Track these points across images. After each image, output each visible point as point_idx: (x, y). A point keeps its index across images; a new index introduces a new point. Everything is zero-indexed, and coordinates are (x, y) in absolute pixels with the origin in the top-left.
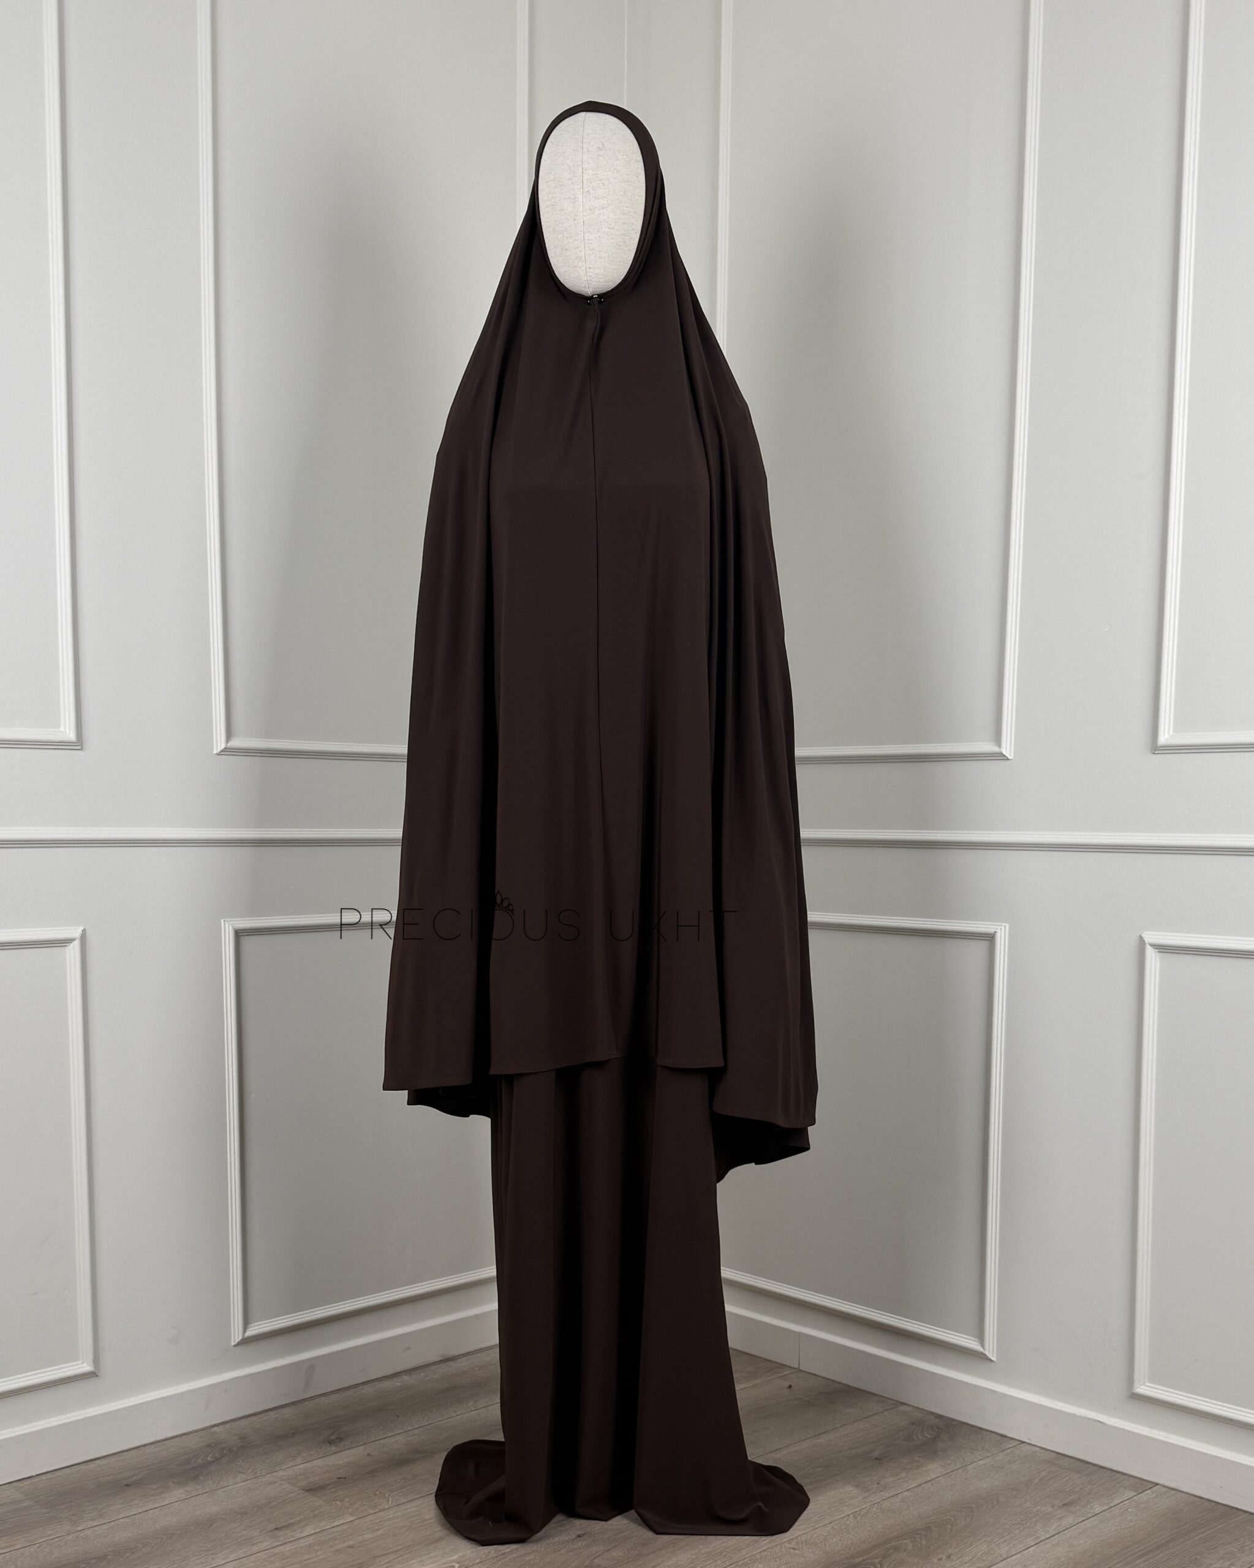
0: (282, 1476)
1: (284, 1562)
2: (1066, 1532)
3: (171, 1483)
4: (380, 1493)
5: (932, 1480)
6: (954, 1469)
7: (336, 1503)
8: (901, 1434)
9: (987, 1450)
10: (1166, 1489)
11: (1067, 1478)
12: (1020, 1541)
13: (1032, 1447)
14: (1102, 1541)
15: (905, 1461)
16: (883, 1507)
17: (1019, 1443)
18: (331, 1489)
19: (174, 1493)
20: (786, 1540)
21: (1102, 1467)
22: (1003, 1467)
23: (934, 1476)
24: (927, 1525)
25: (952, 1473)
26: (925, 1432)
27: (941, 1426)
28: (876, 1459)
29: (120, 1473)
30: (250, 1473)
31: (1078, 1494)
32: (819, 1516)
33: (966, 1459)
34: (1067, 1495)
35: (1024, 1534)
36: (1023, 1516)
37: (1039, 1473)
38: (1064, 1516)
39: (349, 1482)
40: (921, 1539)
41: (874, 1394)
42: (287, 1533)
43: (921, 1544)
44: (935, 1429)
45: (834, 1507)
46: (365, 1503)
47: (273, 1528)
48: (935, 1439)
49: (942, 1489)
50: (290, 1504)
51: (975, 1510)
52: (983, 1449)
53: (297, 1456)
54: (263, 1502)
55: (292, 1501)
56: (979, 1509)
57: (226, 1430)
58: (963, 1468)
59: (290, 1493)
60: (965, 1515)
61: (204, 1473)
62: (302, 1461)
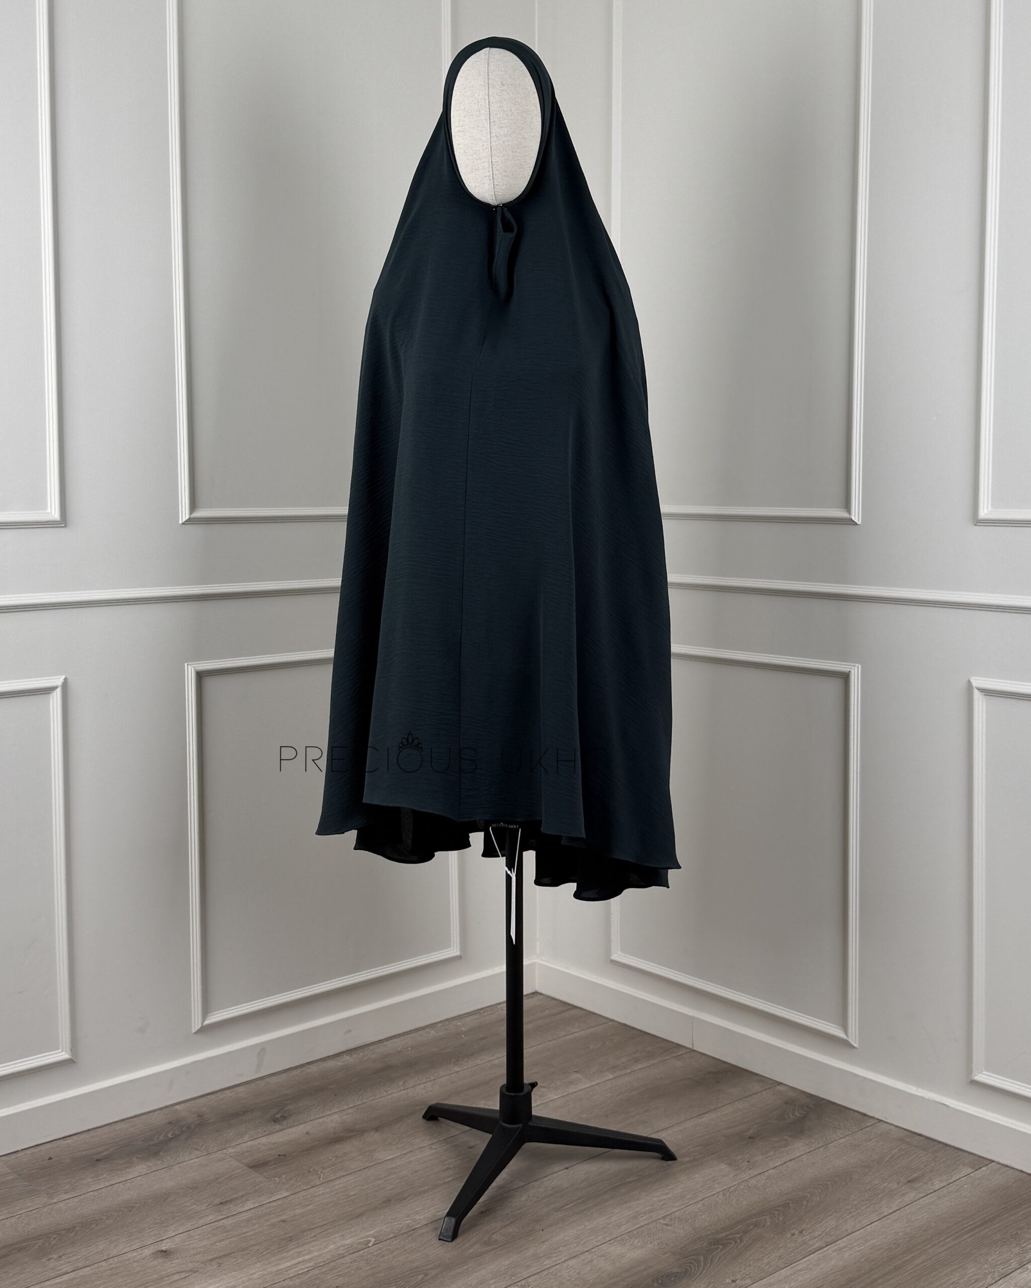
0: (230, 1153)
1: (225, 1234)
2: (906, 1208)
3: (135, 1158)
4: (314, 1169)
5: (796, 1158)
6: (817, 1148)
7: (275, 1179)
8: (774, 1113)
9: (848, 1128)
10: (1000, 1166)
11: (915, 1155)
12: (865, 1217)
13: (888, 1125)
14: (937, 1216)
15: (776, 1139)
16: (749, 1185)
17: (877, 1121)
18: (272, 1166)
19: (137, 1168)
20: (662, 1216)
21: (946, 1145)
22: (860, 1145)
23: (798, 1155)
24: (788, 1202)
25: (815, 1151)
26: (796, 1112)
27: (810, 1106)
28: (750, 1138)
29: (94, 1148)
31: (923, 1171)
32: (693, 1193)
33: (828, 1138)
34: (912, 1172)
35: (869, 1209)
36: (870, 1193)
37: (890, 1150)
38: (906, 1193)
39: (289, 1159)
40: (779, 1215)
41: (757, 1075)
42: (229, 1208)
43: (778, 1219)
44: (805, 1108)
45: (707, 1184)
46: (299, 1179)
47: (218, 1203)
48: (803, 1118)
49: (804, 1166)
50: (236, 1179)
51: (830, 1187)
52: (844, 1128)
53: (245, 1134)
54: (213, 1177)
55: (238, 1176)
56: (833, 1186)
57: (187, 1108)
58: (825, 1146)
59: (236, 1169)
60: (820, 1192)
61: (165, 1150)
62: (249, 1138)
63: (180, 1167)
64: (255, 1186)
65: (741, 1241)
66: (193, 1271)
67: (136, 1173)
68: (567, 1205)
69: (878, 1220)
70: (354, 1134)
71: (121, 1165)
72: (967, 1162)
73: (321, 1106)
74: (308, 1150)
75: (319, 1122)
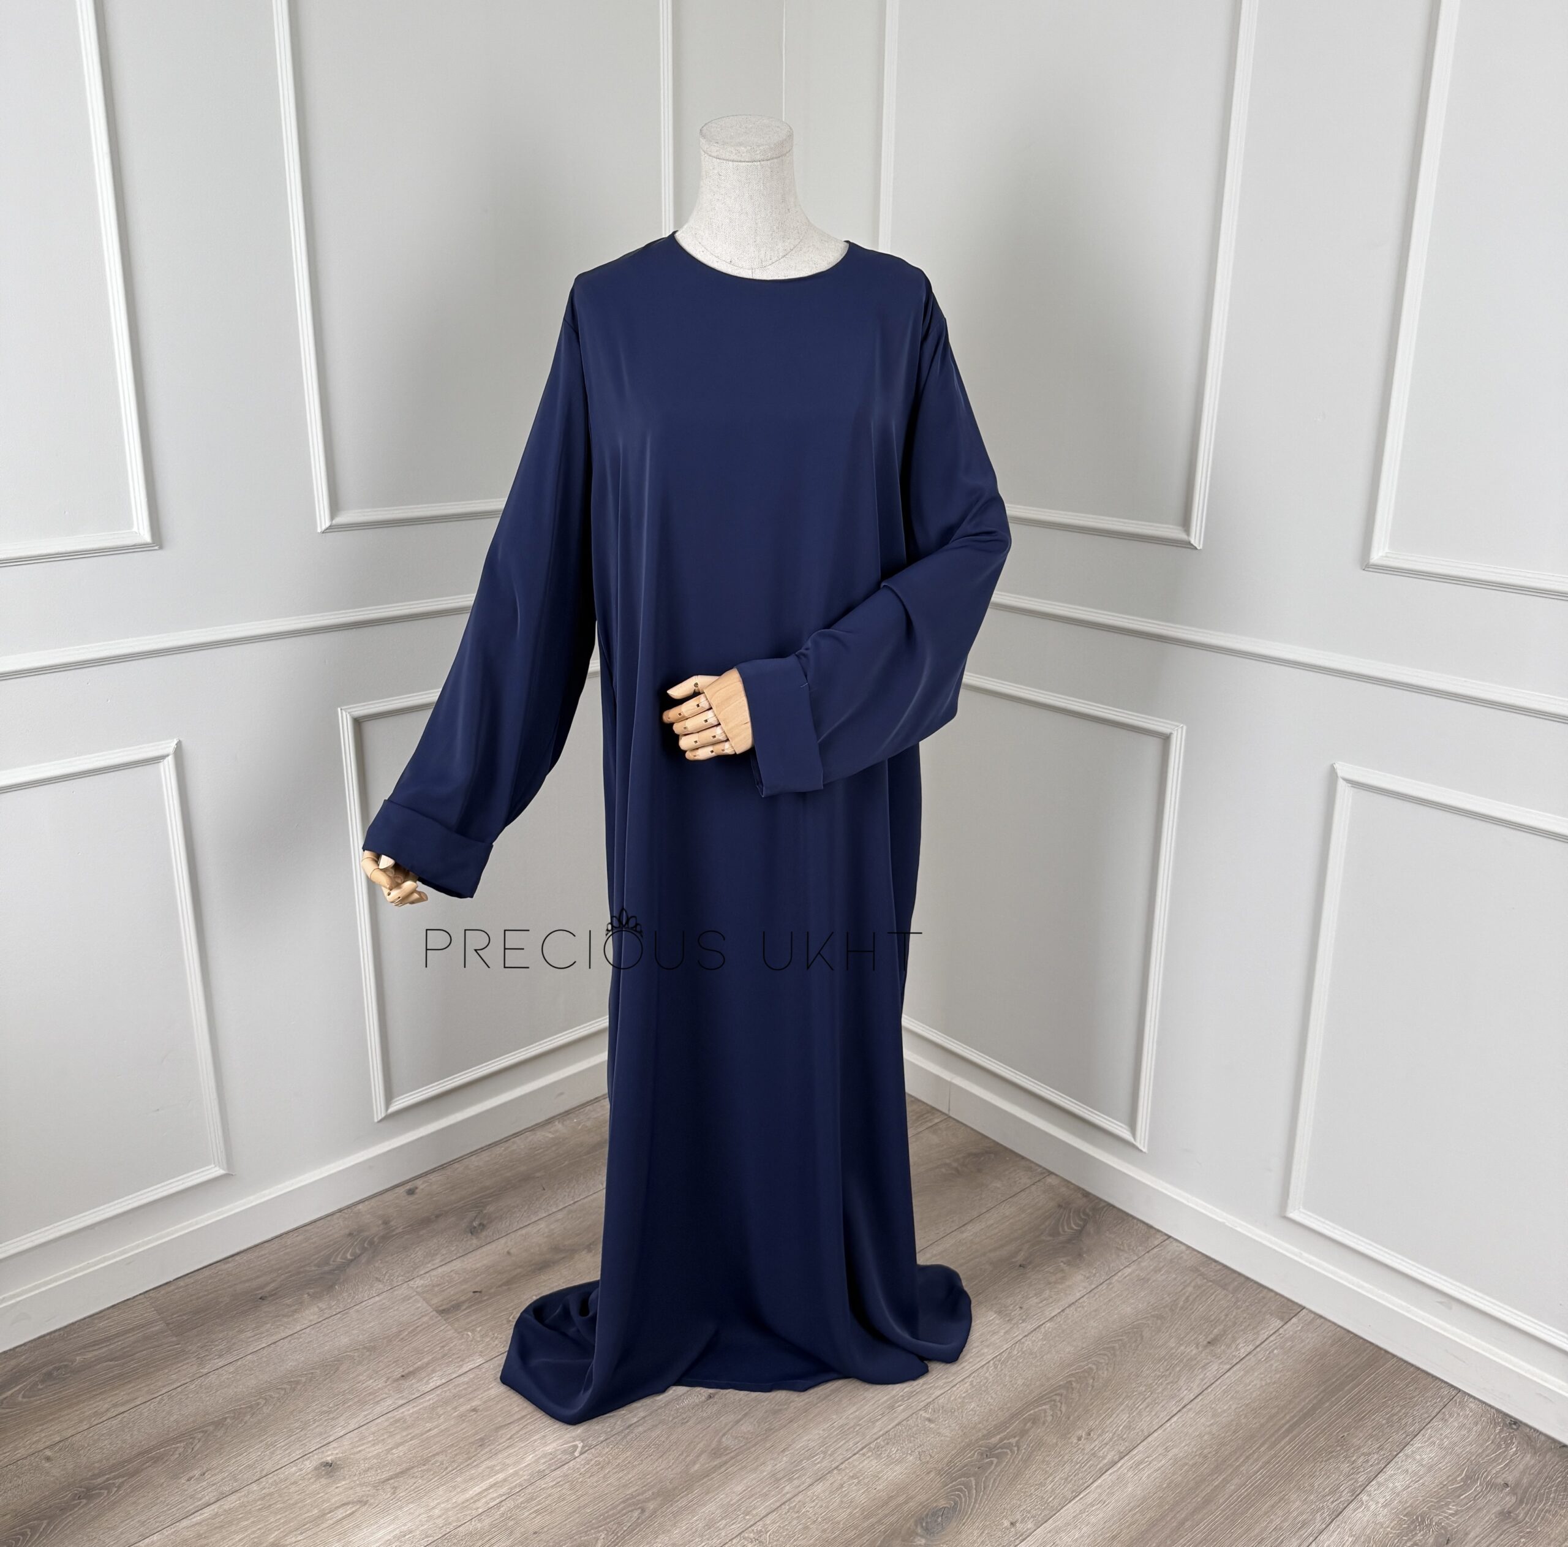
0: (417, 1287)
1: (404, 1434)
2: (1210, 1390)
3: (306, 1296)
5: (1076, 1301)
6: (1100, 1282)
7: (467, 1335)
8: (1047, 1223)
9: (1133, 1249)
10: (1313, 1316)
11: (1214, 1297)
12: (1162, 1406)
13: (1179, 1245)
14: (1247, 1405)
15: (1050, 1269)
16: (1024, 1350)
17: (1166, 1237)
18: (465, 1309)
19: (307, 1312)
20: (922, 1404)
21: (1247, 1279)
22: (1148, 1280)
23: (1078, 1295)
25: (1095, 1291)
27: (1087, 1210)
28: (1020, 1266)
29: (258, 1277)
30: (387, 1280)
31: (1224, 1323)
33: (1111, 1266)
34: (1212, 1325)
35: (1165, 1393)
36: (1165, 1363)
37: (1185, 1288)
38: (1208, 1364)
39: (485, 1298)
40: (1061, 1403)
41: (1023, 1158)
42: (412, 1385)
43: (1061, 1411)
44: (1081, 1215)
46: (496, 1335)
47: (400, 1375)
48: (1080, 1232)
49: (1086, 1316)
50: (420, 1335)
51: (1118, 1353)
52: (1129, 1249)
53: (437, 1254)
54: (394, 1330)
55: (424, 1329)
56: (1121, 1351)
57: (371, 1208)
58: (1108, 1282)
59: (423, 1316)
60: (1107, 1362)
61: (341, 1280)
62: (441, 1261)
63: (358, 1311)
64: (443, 1347)
65: (1018, 1450)
66: (362, 1502)
67: (306, 1322)
70: (563, 1255)
71: (289, 1306)
72: (1273, 1308)
73: (526, 1208)
74: (508, 1283)
75: (523, 1236)
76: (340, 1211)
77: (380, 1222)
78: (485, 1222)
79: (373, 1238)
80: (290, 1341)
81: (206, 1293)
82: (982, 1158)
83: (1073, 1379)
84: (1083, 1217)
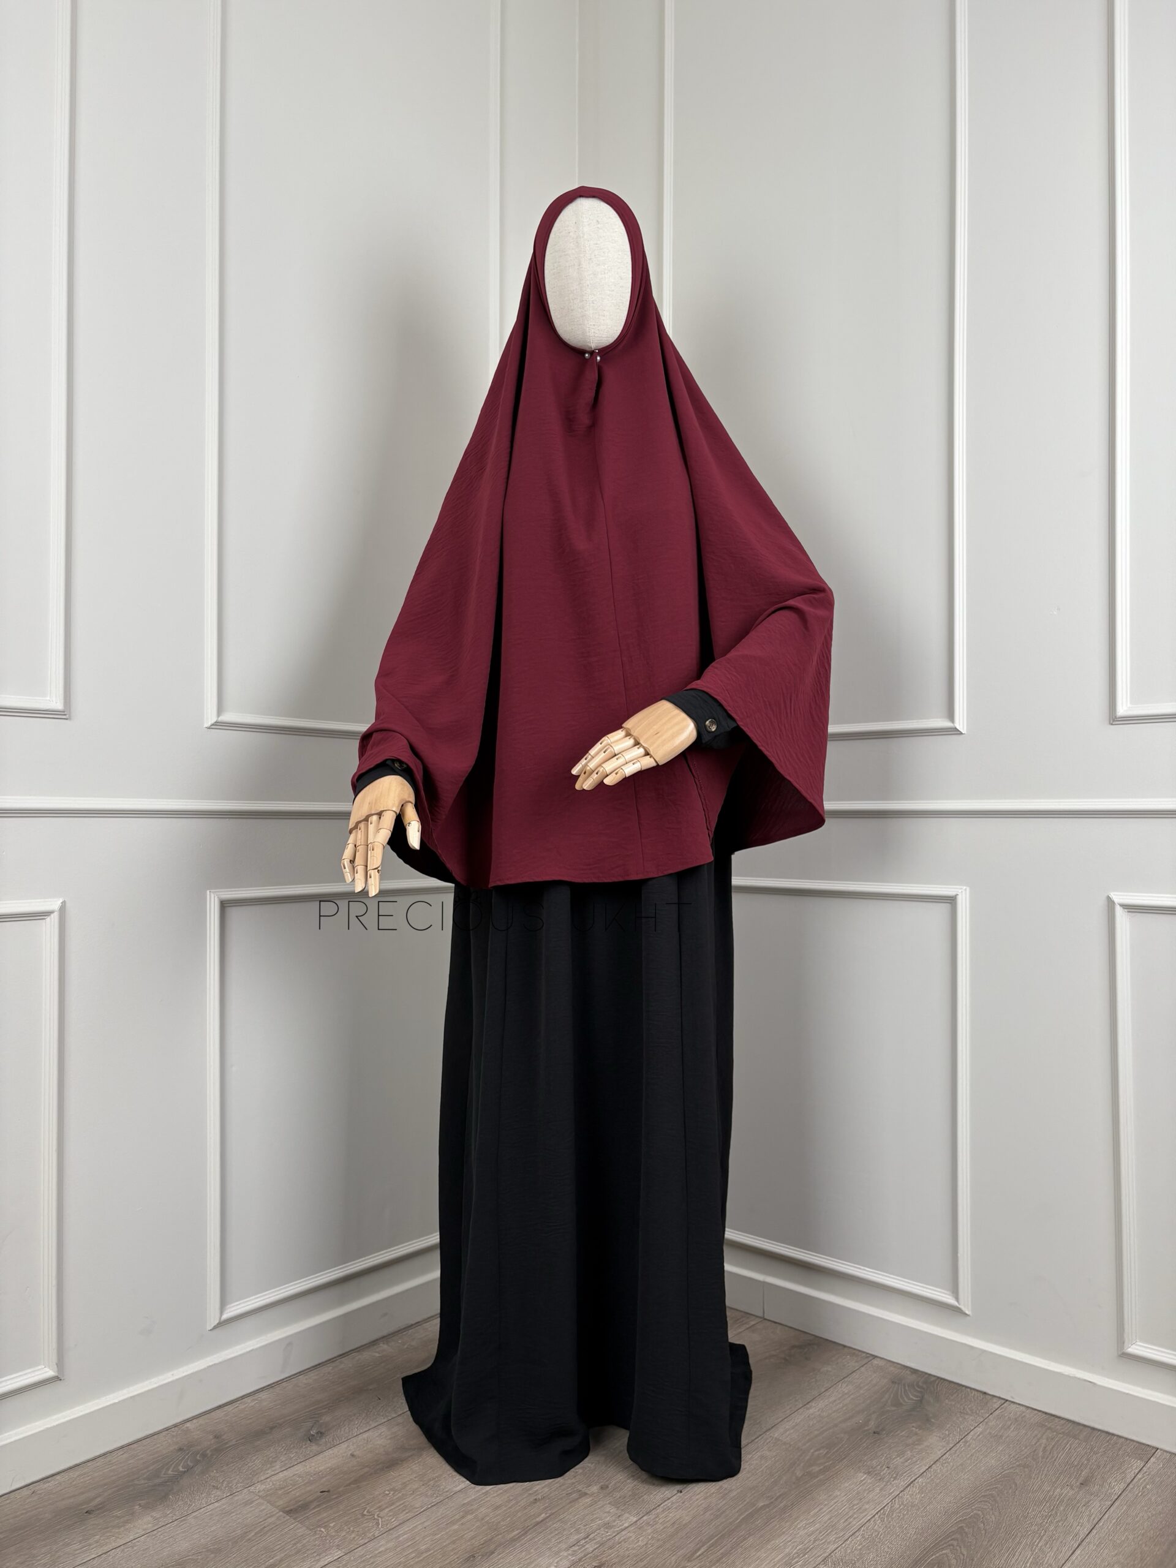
0: (259, 1492)
2: (1100, 1524)
3: (137, 1507)
4: (368, 1512)
5: (940, 1458)
6: (955, 1441)
7: (322, 1532)
8: (887, 1396)
9: (976, 1412)
10: (1169, 1455)
11: (1069, 1446)
12: (1062, 1542)
13: (1018, 1406)
14: (1143, 1535)
15: (903, 1433)
16: (904, 1504)
17: (1003, 1401)
18: (314, 1508)
19: (139, 1521)
20: (820, 1559)
21: (1093, 1429)
22: (1001, 1436)
23: (939, 1454)
24: (960, 1525)
25: (955, 1448)
26: (909, 1393)
27: (920, 1384)
28: (874, 1433)
29: (83, 1493)
30: (226, 1487)
31: (1089, 1466)
32: (843, 1520)
33: (961, 1427)
34: (1077, 1470)
35: (1059, 1530)
36: (1048, 1505)
37: (1038, 1441)
38: (1088, 1502)
39: (334, 1497)
40: (960, 1547)
41: (845, 1346)
43: (964, 1555)
44: (917, 1388)
45: (854, 1506)
46: (352, 1529)
48: (921, 1401)
49: (954, 1470)
50: (270, 1534)
51: (998, 1499)
52: (972, 1413)
53: (276, 1462)
54: (239, 1532)
55: (271, 1529)
56: (1001, 1498)
57: (200, 1426)
58: (963, 1440)
59: (270, 1517)
60: (991, 1507)
61: (175, 1490)
62: (281, 1468)
63: (197, 1517)
64: (297, 1543)
67: (138, 1531)
68: (699, 1549)
69: (1079, 1545)
70: (410, 1454)
71: (119, 1517)
72: (1129, 1450)
73: (364, 1415)
74: (356, 1481)
75: (364, 1439)
76: (167, 1429)
77: (211, 1437)
78: (323, 1431)
79: (206, 1451)
80: (123, 1550)
81: (25, 1511)
82: (806, 1350)
83: (963, 1525)
84: (919, 1389)
